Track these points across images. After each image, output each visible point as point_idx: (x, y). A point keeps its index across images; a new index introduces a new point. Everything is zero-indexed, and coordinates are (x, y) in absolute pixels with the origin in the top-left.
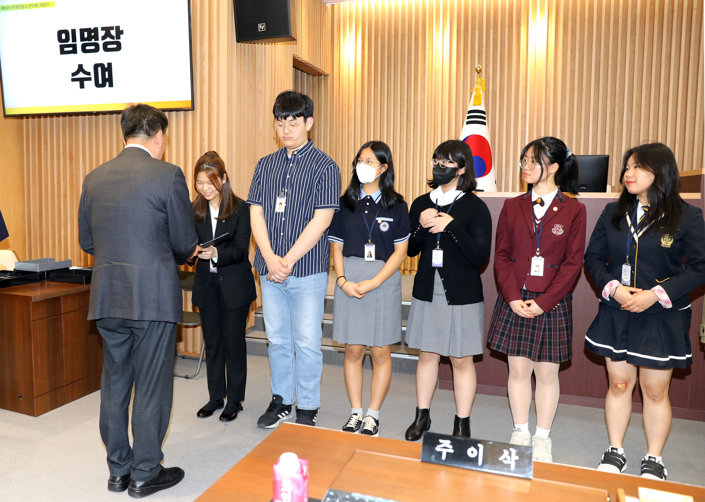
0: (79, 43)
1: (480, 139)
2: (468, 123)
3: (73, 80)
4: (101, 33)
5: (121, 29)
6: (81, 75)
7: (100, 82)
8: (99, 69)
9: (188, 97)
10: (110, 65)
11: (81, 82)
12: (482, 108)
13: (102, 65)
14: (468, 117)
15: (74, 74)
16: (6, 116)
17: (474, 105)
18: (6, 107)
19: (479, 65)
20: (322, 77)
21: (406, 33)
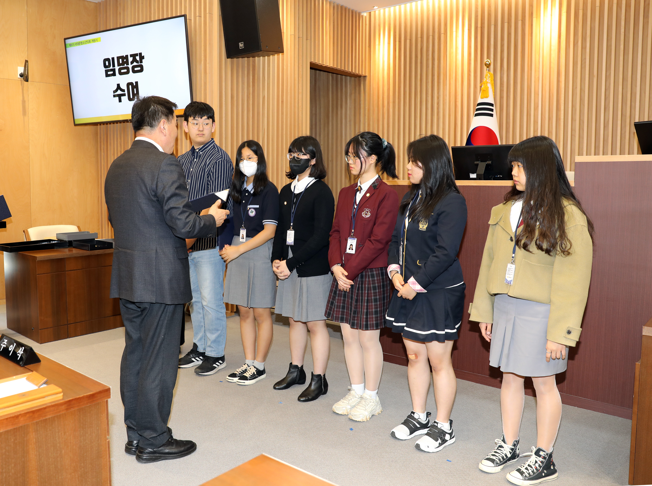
0: (117, 68)
2: (476, 115)
3: (114, 96)
4: (130, 59)
5: (142, 55)
6: (119, 92)
7: (131, 97)
8: (130, 86)
10: (137, 83)
11: (120, 96)
12: (490, 100)
13: (131, 84)
14: (477, 110)
15: (114, 92)
16: (76, 125)
17: (482, 98)
18: (75, 118)
19: (488, 60)
20: (362, 79)
21: (431, 33)
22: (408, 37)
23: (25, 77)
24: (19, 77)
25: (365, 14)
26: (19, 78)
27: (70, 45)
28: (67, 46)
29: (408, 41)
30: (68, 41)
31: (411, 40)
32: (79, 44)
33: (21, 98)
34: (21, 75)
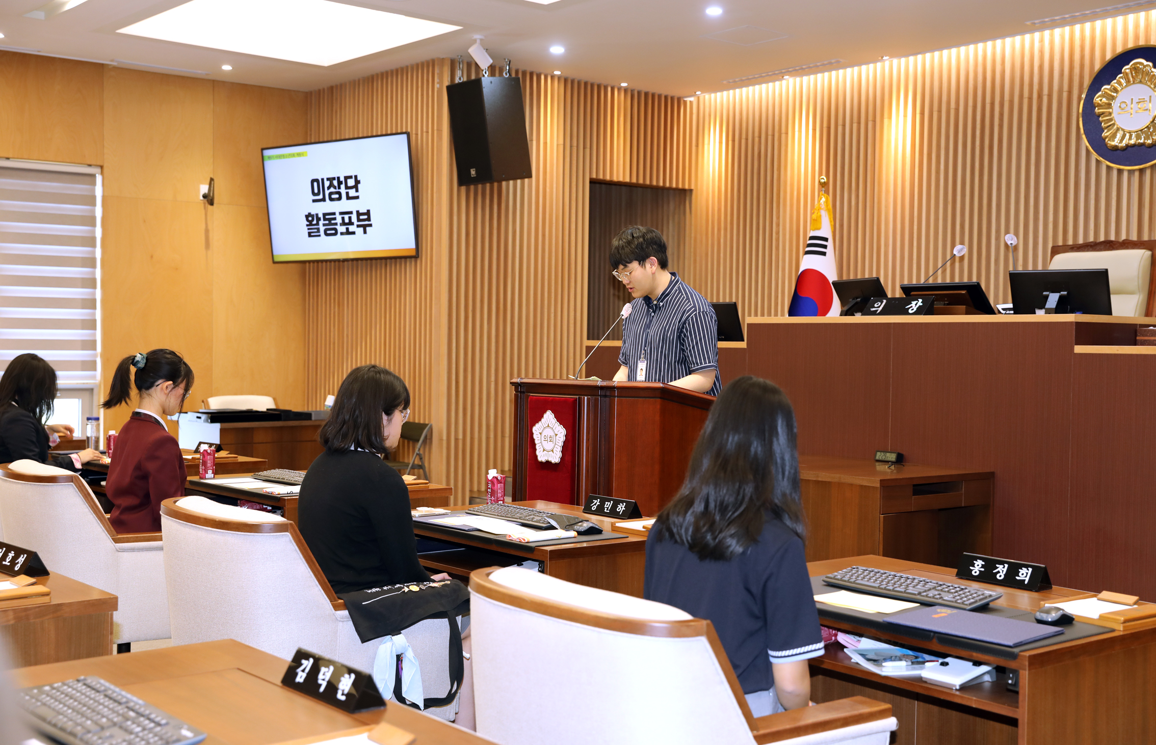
1: (817, 276)
2: (808, 253)
9: (413, 246)
14: (809, 246)
16: (274, 262)
18: (274, 254)
20: (688, 194)
21: (770, 132)
22: (744, 136)
23: (209, 199)
24: (201, 198)
26: (201, 200)
27: (269, 158)
28: (266, 158)
29: (743, 141)
30: (267, 153)
31: (747, 139)
32: (280, 157)
33: (203, 226)
34: (205, 196)
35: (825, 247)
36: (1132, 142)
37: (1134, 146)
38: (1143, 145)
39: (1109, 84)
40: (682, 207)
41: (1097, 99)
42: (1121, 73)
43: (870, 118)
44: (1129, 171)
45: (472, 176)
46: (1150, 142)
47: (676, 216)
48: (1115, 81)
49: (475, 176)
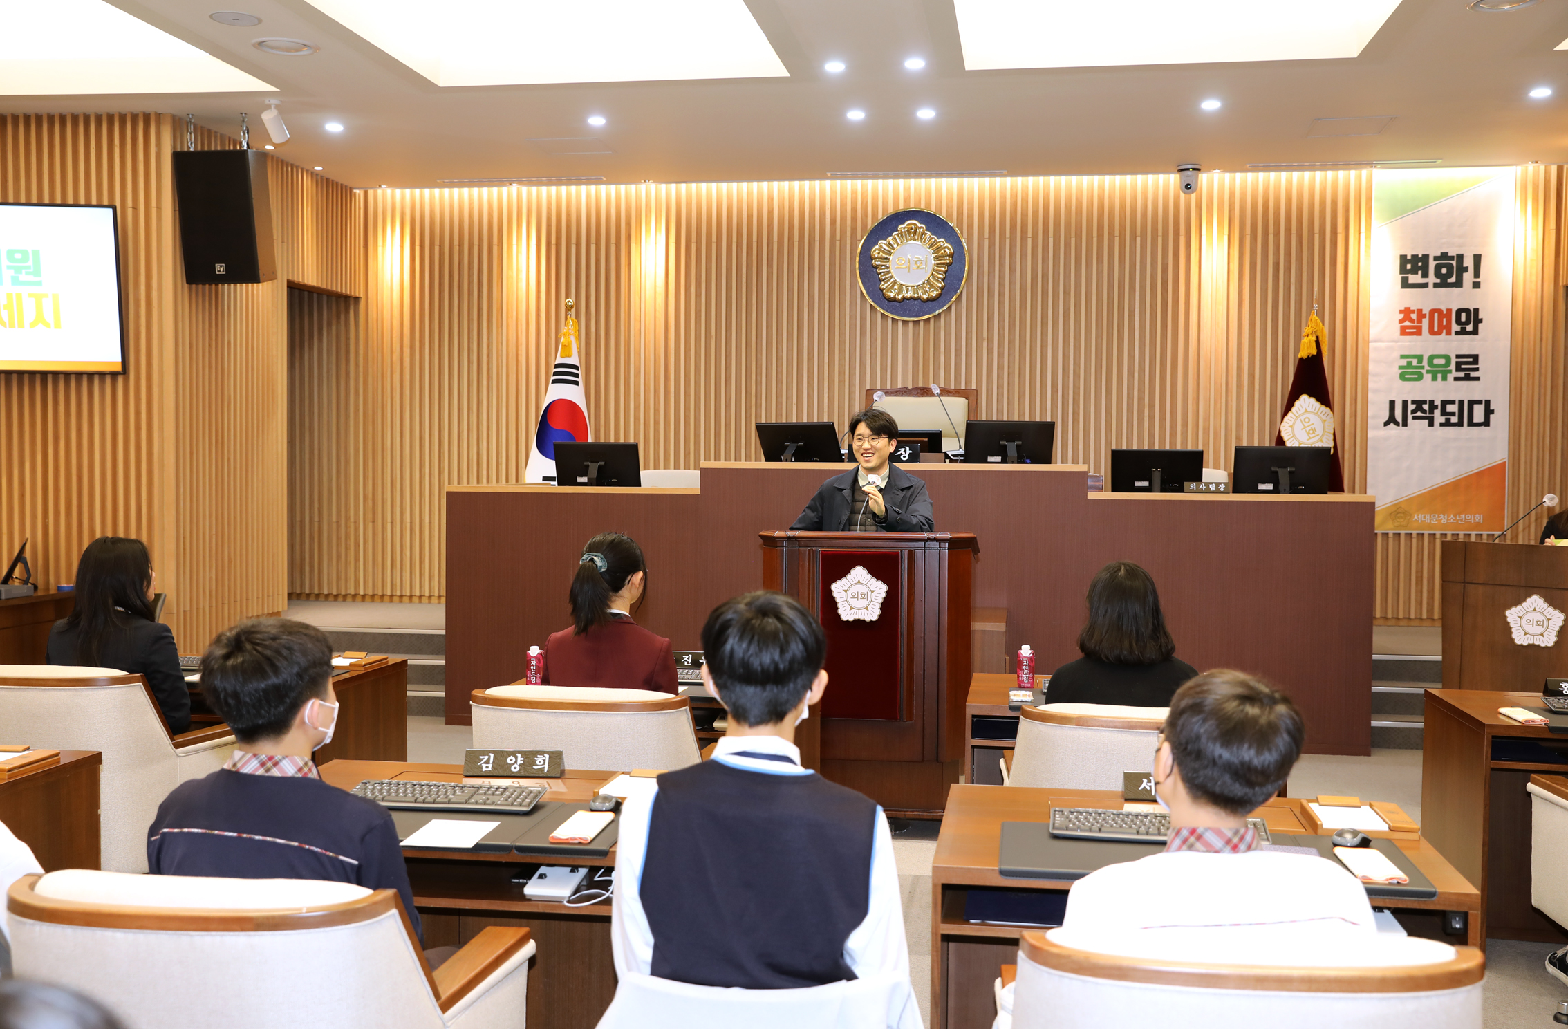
1: (571, 406)
2: (554, 381)
12: (574, 360)
14: (555, 374)
17: (562, 357)
19: (570, 299)
20: (353, 301)
21: (476, 242)
25: (359, 193)
29: (437, 248)
31: (442, 247)
35: (577, 375)
36: (909, 295)
37: (911, 298)
38: (918, 298)
39: (885, 240)
40: (343, 317)
41: (875, 252)
42: (897, 231)
43: (613, 240)
44: (903, 321)
45: (217, 273)
46: (925, 297)
47: (334, 328)
48: (891, 237)
49: (224, 273)
